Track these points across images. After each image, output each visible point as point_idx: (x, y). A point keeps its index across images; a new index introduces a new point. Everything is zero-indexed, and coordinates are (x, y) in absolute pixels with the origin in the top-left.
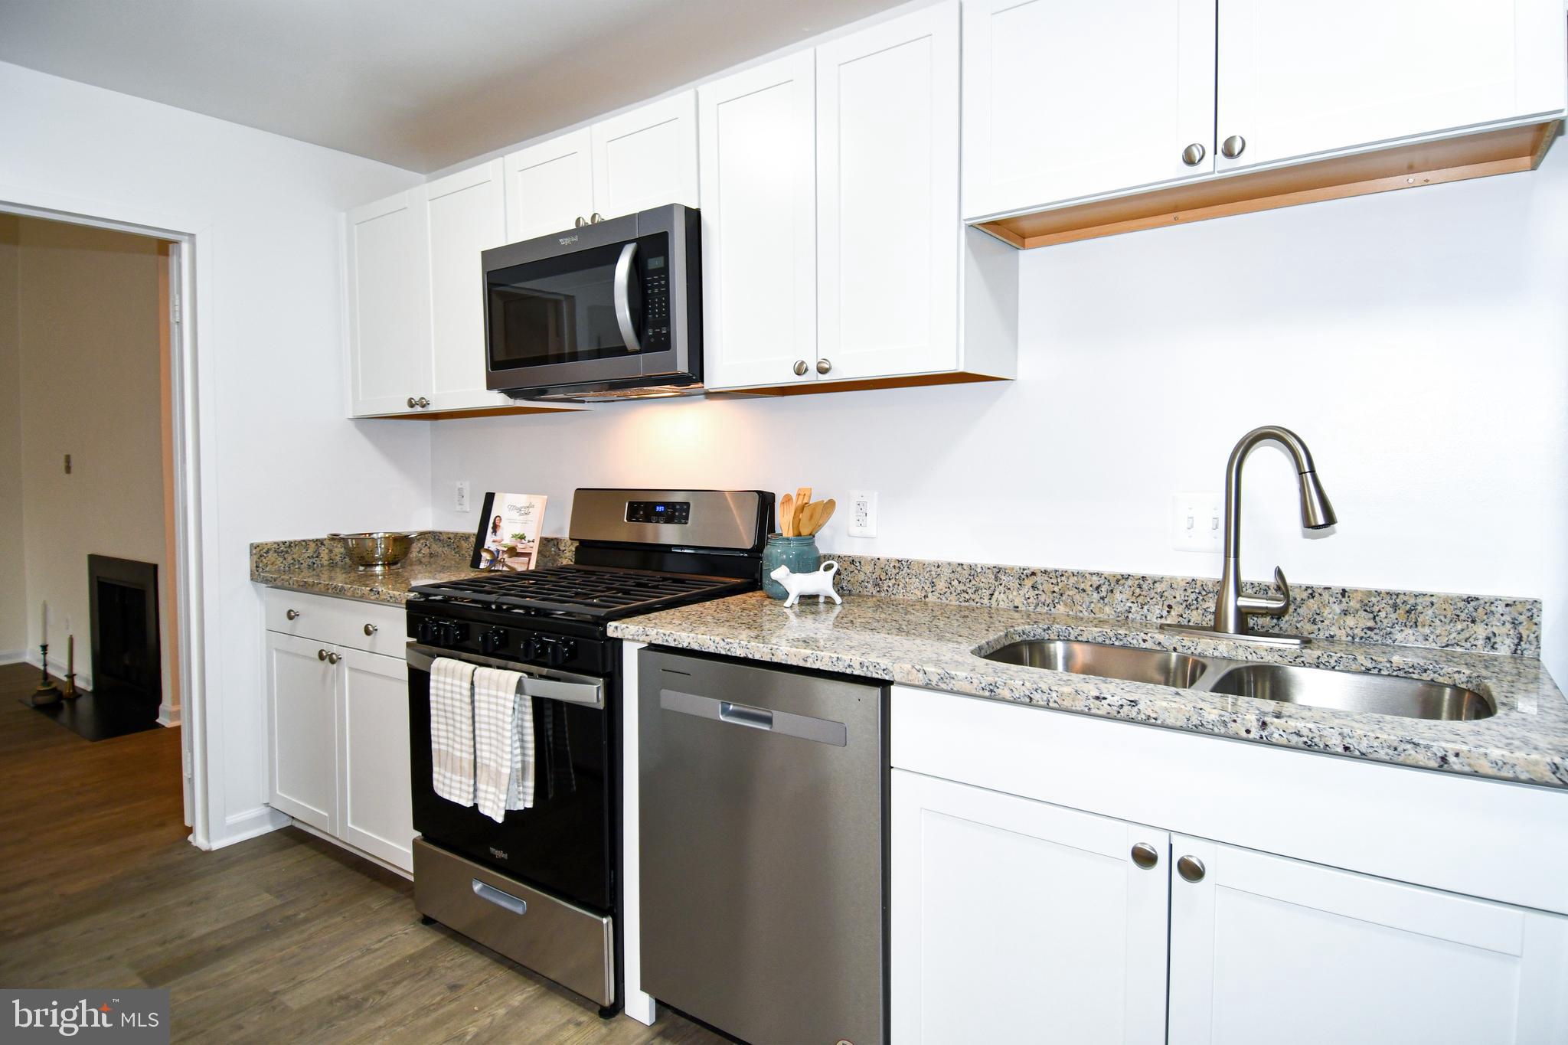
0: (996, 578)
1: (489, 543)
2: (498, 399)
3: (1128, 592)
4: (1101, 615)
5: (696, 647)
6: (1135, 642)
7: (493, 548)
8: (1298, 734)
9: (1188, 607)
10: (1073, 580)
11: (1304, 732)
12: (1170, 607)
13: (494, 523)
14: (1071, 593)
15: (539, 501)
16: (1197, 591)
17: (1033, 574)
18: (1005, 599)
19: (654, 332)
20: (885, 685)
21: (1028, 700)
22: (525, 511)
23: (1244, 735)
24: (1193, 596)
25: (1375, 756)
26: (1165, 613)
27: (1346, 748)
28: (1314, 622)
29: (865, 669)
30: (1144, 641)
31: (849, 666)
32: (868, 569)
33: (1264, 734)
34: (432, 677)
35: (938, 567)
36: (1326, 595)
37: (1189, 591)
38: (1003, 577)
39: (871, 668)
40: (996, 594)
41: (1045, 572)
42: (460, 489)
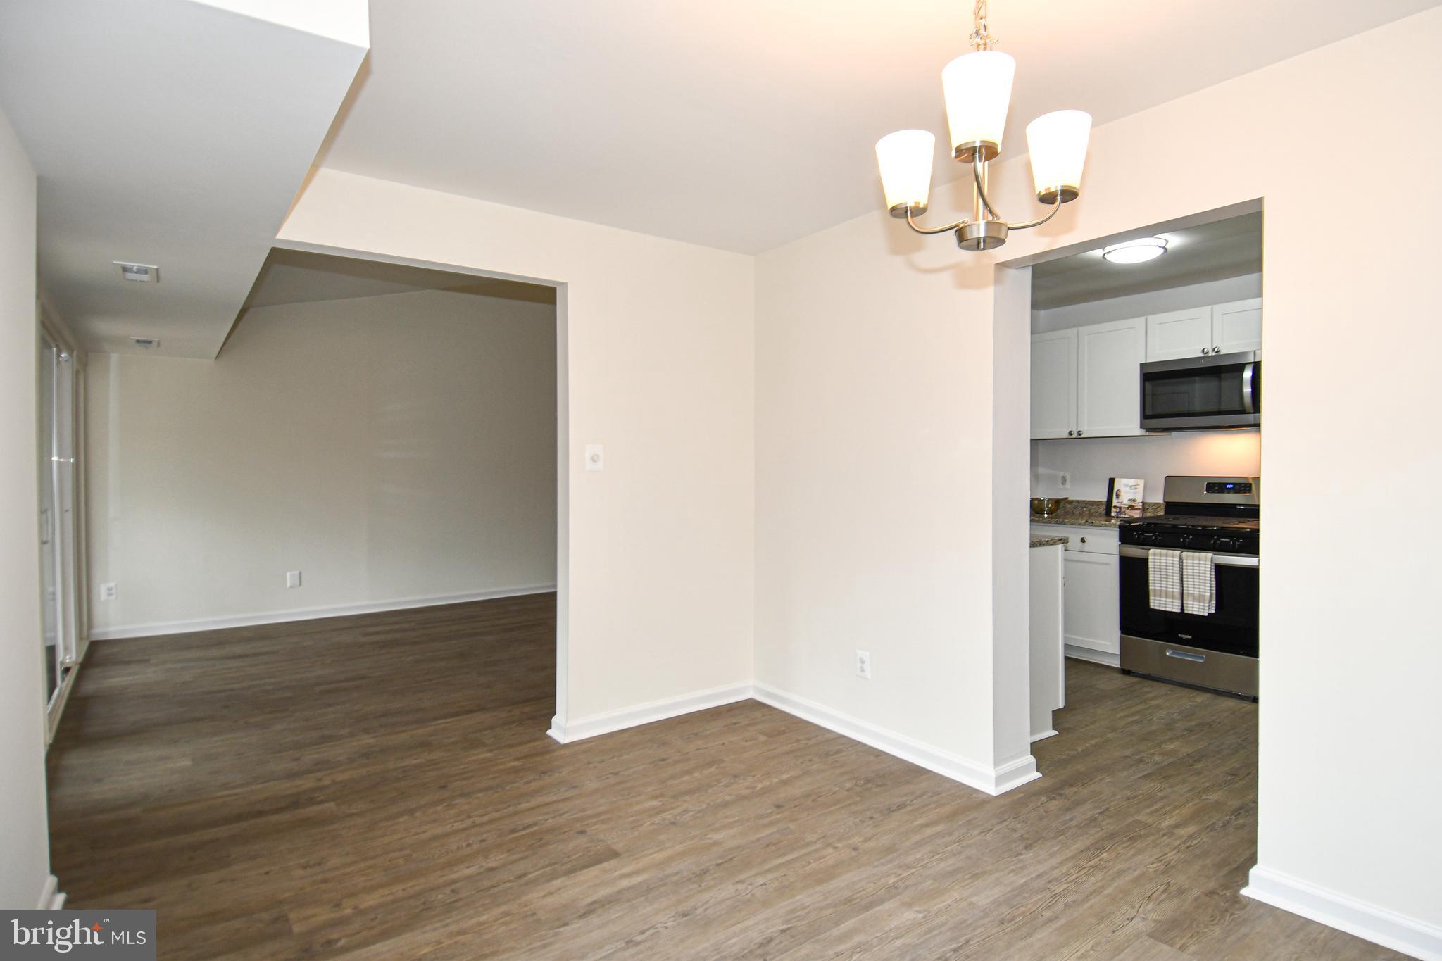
1: (1115, 502)
7: (1118, 505)
13: (1117, 493)
15: (1141, 483)
22: (1134, 487)
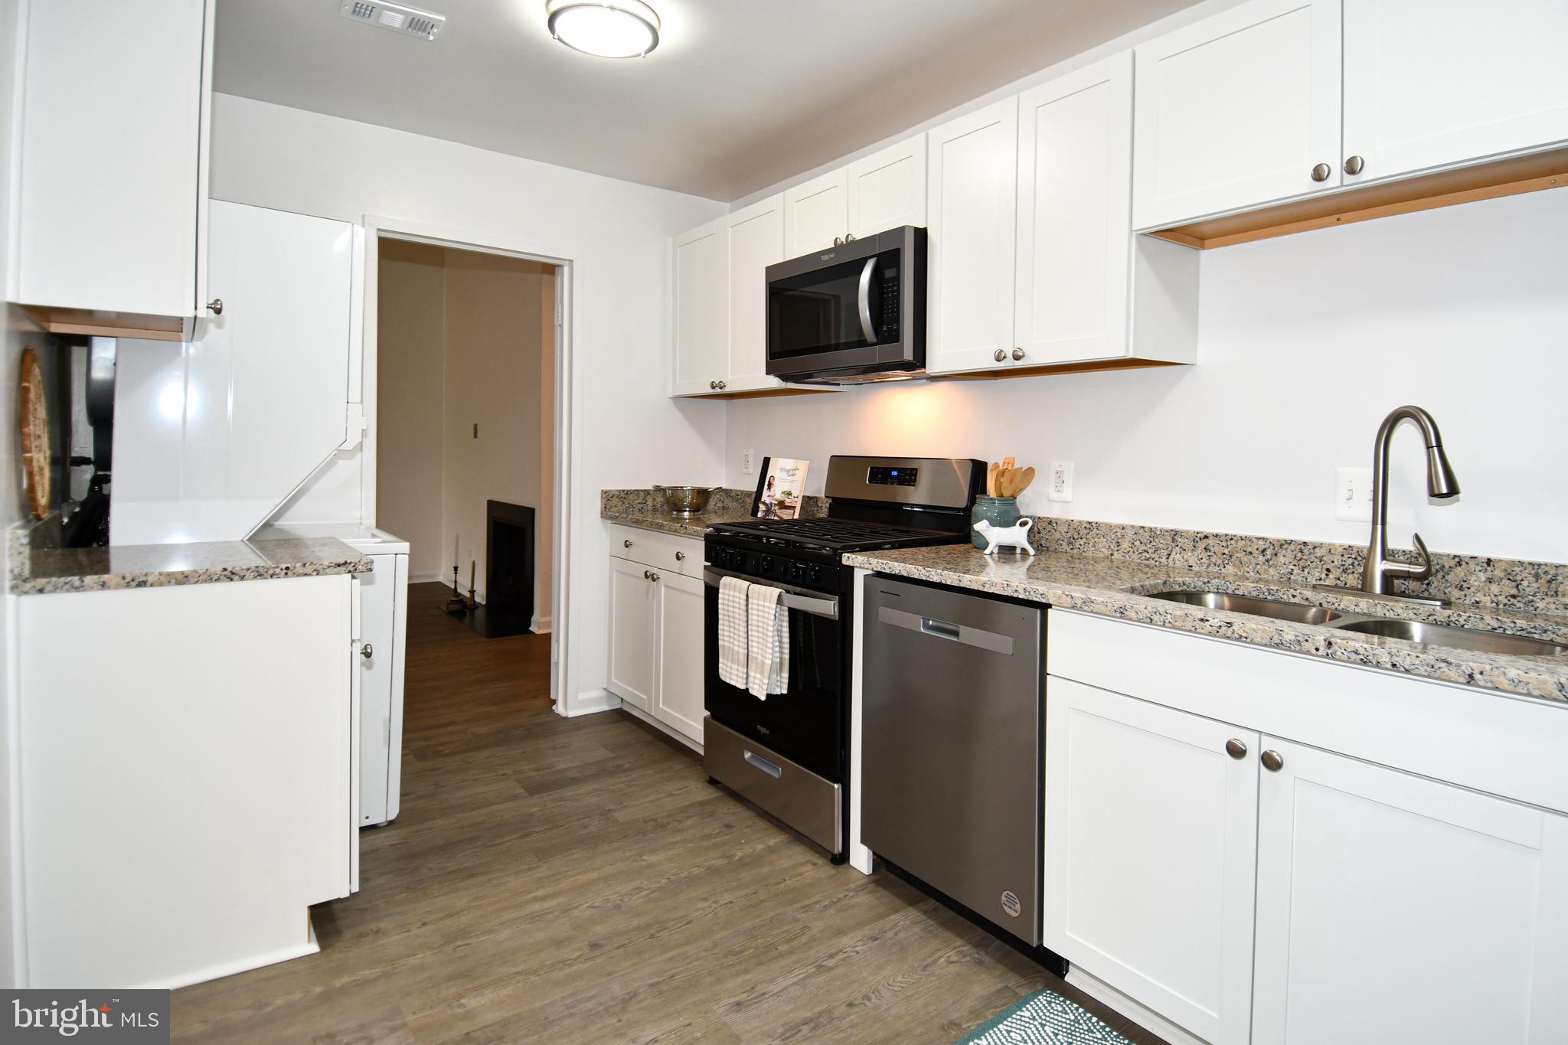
0: (1173, 540)
1: (765, 497)
2: (774, 382)
3: (1291, 555)
4: (1266, 576)
5: (905, 574)
6: (1285, 597)
7: (768, 502)
8: (1356, 652)
9: (1344, 571)
10: (1241, 543)
11: (1361, 651)
12: (1328, 570)
13: (769, 482)
14: (1239, 555)
15: (803, 466)
16: (1353, 556)
17: (1206, 537)
18: (1181, 559)
19: (888, 328)
20: (1044, 607)
21: (1149, 621)
22: (791, 473)
23: (1314, 652)
24: (1350, 561)
25: (1416, 671)
26: (1323, 576)
27: (1394, 665)
28: (1461, 589)
29: (1027, 593)
30: (1294, 596)
31: (1016, 591)
32: (1063, 529)
33: (1330, 652)
34: (720, 590)
35: (1123, 529)
36: (1472, 565)
37: (1346, 556)
38: (1179, 540)
39: (1032, 593)
40: (1173, 554)
41: (1217, 536)
42: (746, 455)
